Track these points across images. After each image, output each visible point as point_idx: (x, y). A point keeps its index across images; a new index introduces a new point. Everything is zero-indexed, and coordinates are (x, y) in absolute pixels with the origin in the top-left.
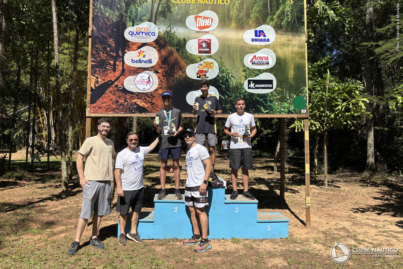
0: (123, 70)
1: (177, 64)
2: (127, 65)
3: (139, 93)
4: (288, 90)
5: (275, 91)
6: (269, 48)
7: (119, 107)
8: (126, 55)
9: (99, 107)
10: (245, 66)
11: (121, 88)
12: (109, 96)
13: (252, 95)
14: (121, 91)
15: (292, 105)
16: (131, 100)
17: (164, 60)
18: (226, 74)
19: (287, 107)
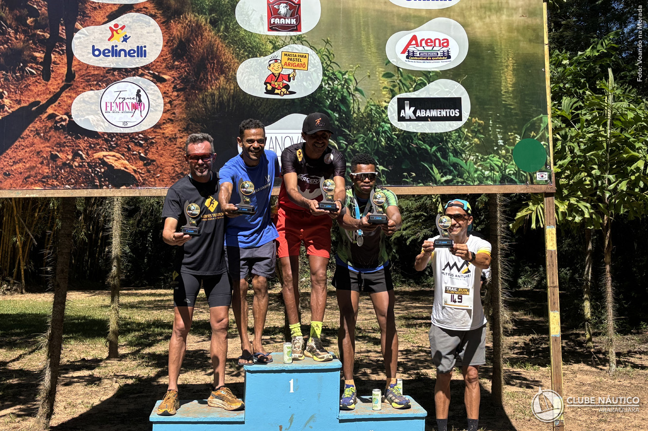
0: (70, 76)
1: (212, 59)
2: (79, 61)
3: (111, 135)
4: (500, 123)
5: (467, 125)
7: (60, 173)
9: (5, 174)
10: (389, 62)
11: (64, 123)
12: (32, 144)
13: (408, 136)
14: (64, 131)
15: (511, 160)
16: (90, 152)
17: (177, 48)
18: (341, 84)
19: (498, 166)
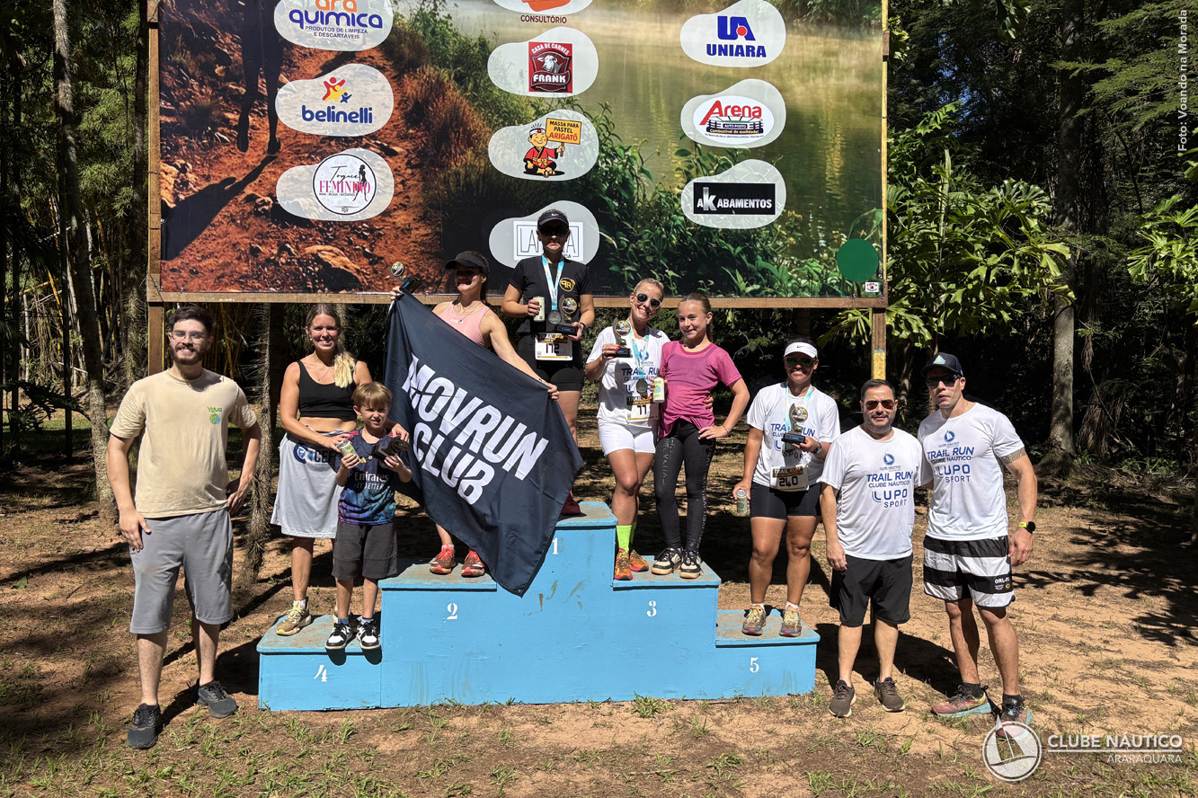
0: (274, 146)
1: (457, 126)
2: (285, 126)
3: (327, 224)
4: (822, 218)
5: (781, 220)
6: (763, 79)
7: (262, 271)
8: (281, 91)
9: (191, 272)
11: (266, 208)
12: (226, 234)
13: (707, 232)
14: (267, 217)
15: (834, 266)
16: (300, 246)
17: (412, 111)
18: (622, 163)
19: (817, 273)
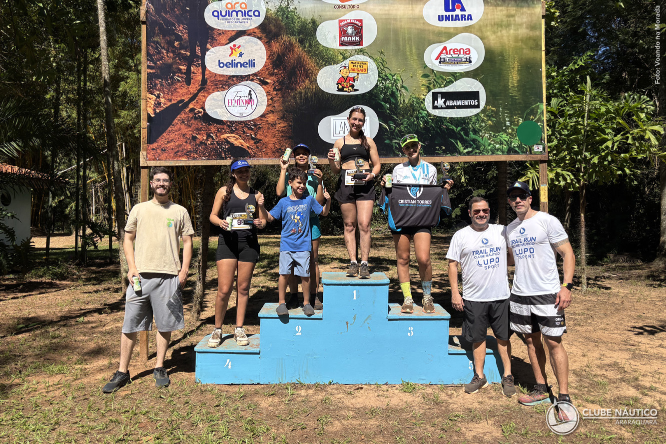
0: (204, 82)
1: (300, 67)
2: (210, 71)
3: (232, 122)
4: (507, 109)
5: (483, 111)
7: (198, 149)
8: (208, 53)
9: (162, 150)
10: (426, 66)
11: (200, 115)
12: (180, 129)
13: (441, 119)
14: (201, 120)
15: (515, 137)
16: (218, 135)
17: (276, 60)
18: (391, 83)
19: (505, 141)
